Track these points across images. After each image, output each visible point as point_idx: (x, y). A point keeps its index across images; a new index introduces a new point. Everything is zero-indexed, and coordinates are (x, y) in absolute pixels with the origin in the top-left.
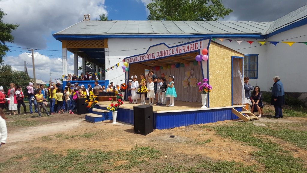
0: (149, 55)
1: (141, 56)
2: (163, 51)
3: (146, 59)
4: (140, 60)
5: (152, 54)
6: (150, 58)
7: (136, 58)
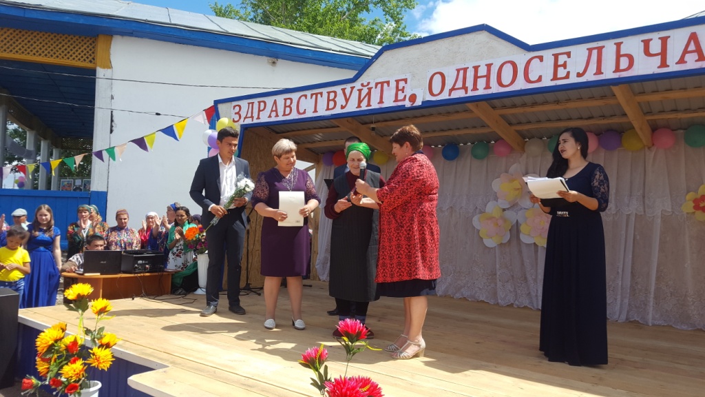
0: (372, 85)
1: (316, 94)
2: (476, 68)
3: (352, 107)
4: (315, 111)
5: (397, 81)
6: (381, 102)
7: (285, 100)
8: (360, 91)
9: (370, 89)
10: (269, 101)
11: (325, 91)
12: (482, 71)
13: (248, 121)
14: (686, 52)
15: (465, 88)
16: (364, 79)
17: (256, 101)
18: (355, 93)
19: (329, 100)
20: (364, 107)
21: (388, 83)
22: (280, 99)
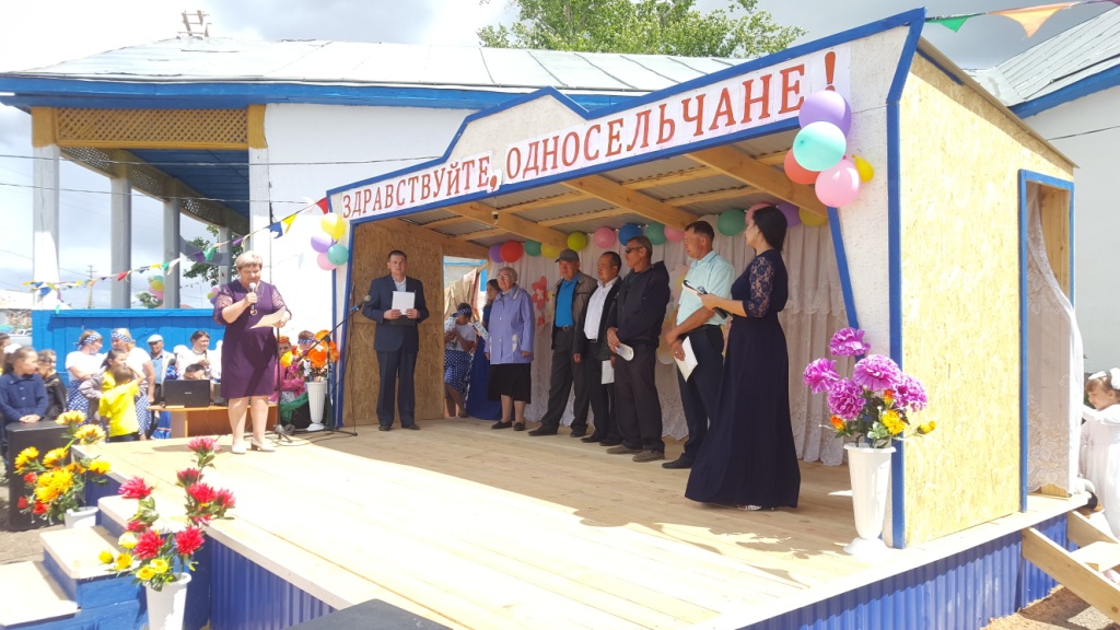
0: (460, 166)
1: (413, 179)
2: (545, 142)
4: (413, 201)
5: (481, 160)
6: (467, 187)
7: (387, 187)
8: (450, 173)
9: (458, 171)
10: (373, 188)
11: (420, 174)
12: (550, 148)
13: (356, 216)
14: (718, 114)
15: (536, 168)
16: (452, 160)
17: (362, 189)
18: (446, 176)
19: (424, 186)
20: (453, 195)
21: (473, 162)
22: (382, 185)
